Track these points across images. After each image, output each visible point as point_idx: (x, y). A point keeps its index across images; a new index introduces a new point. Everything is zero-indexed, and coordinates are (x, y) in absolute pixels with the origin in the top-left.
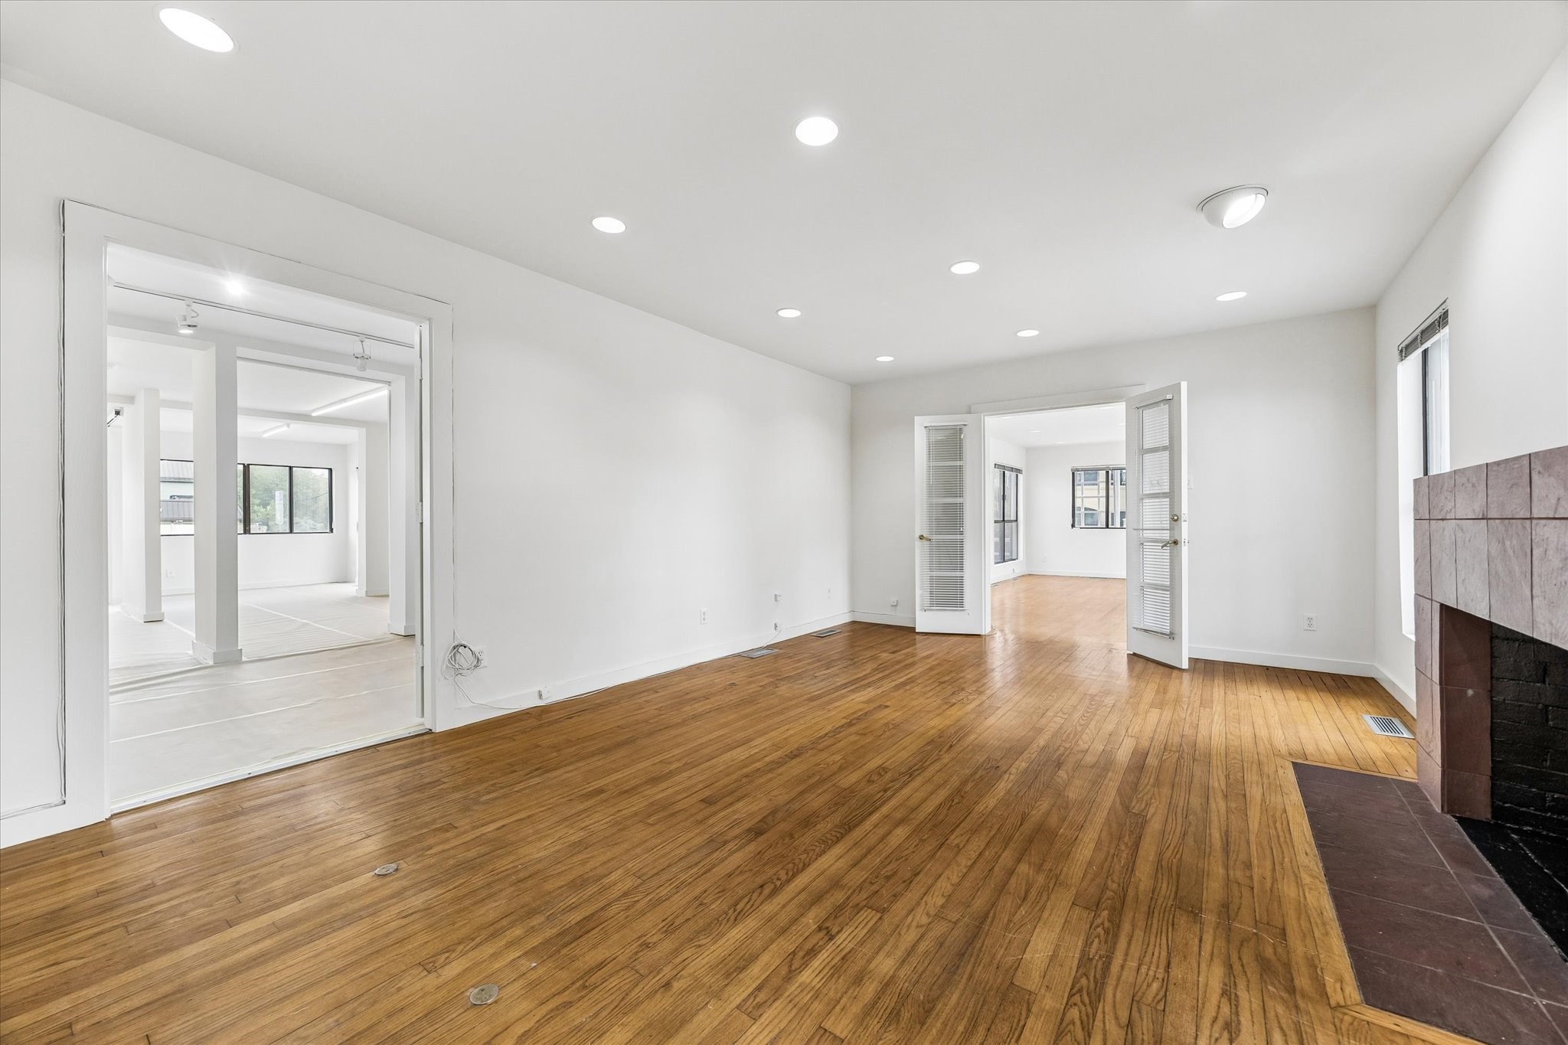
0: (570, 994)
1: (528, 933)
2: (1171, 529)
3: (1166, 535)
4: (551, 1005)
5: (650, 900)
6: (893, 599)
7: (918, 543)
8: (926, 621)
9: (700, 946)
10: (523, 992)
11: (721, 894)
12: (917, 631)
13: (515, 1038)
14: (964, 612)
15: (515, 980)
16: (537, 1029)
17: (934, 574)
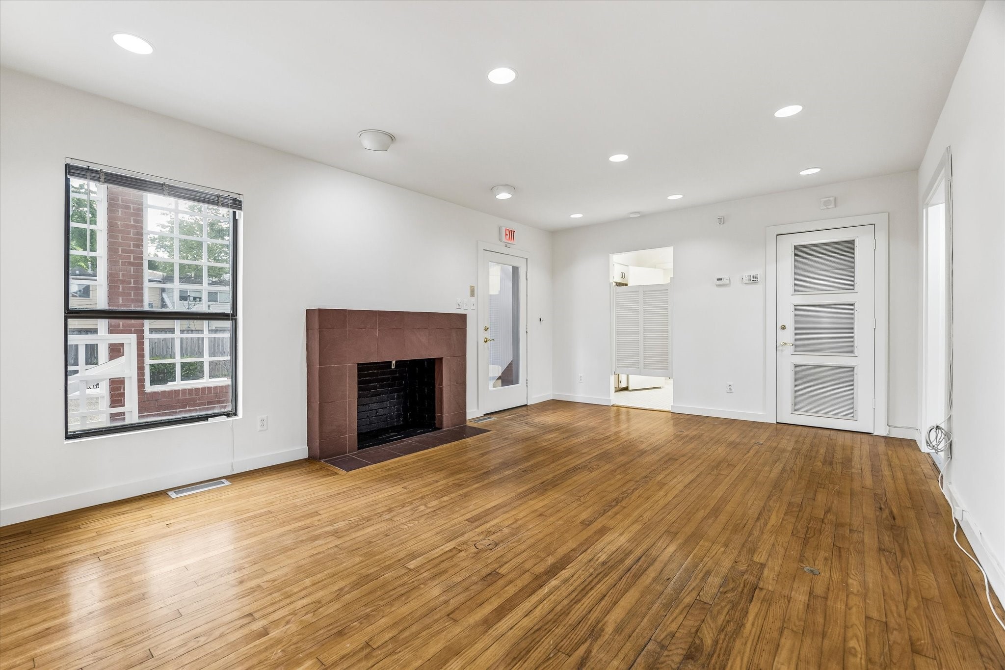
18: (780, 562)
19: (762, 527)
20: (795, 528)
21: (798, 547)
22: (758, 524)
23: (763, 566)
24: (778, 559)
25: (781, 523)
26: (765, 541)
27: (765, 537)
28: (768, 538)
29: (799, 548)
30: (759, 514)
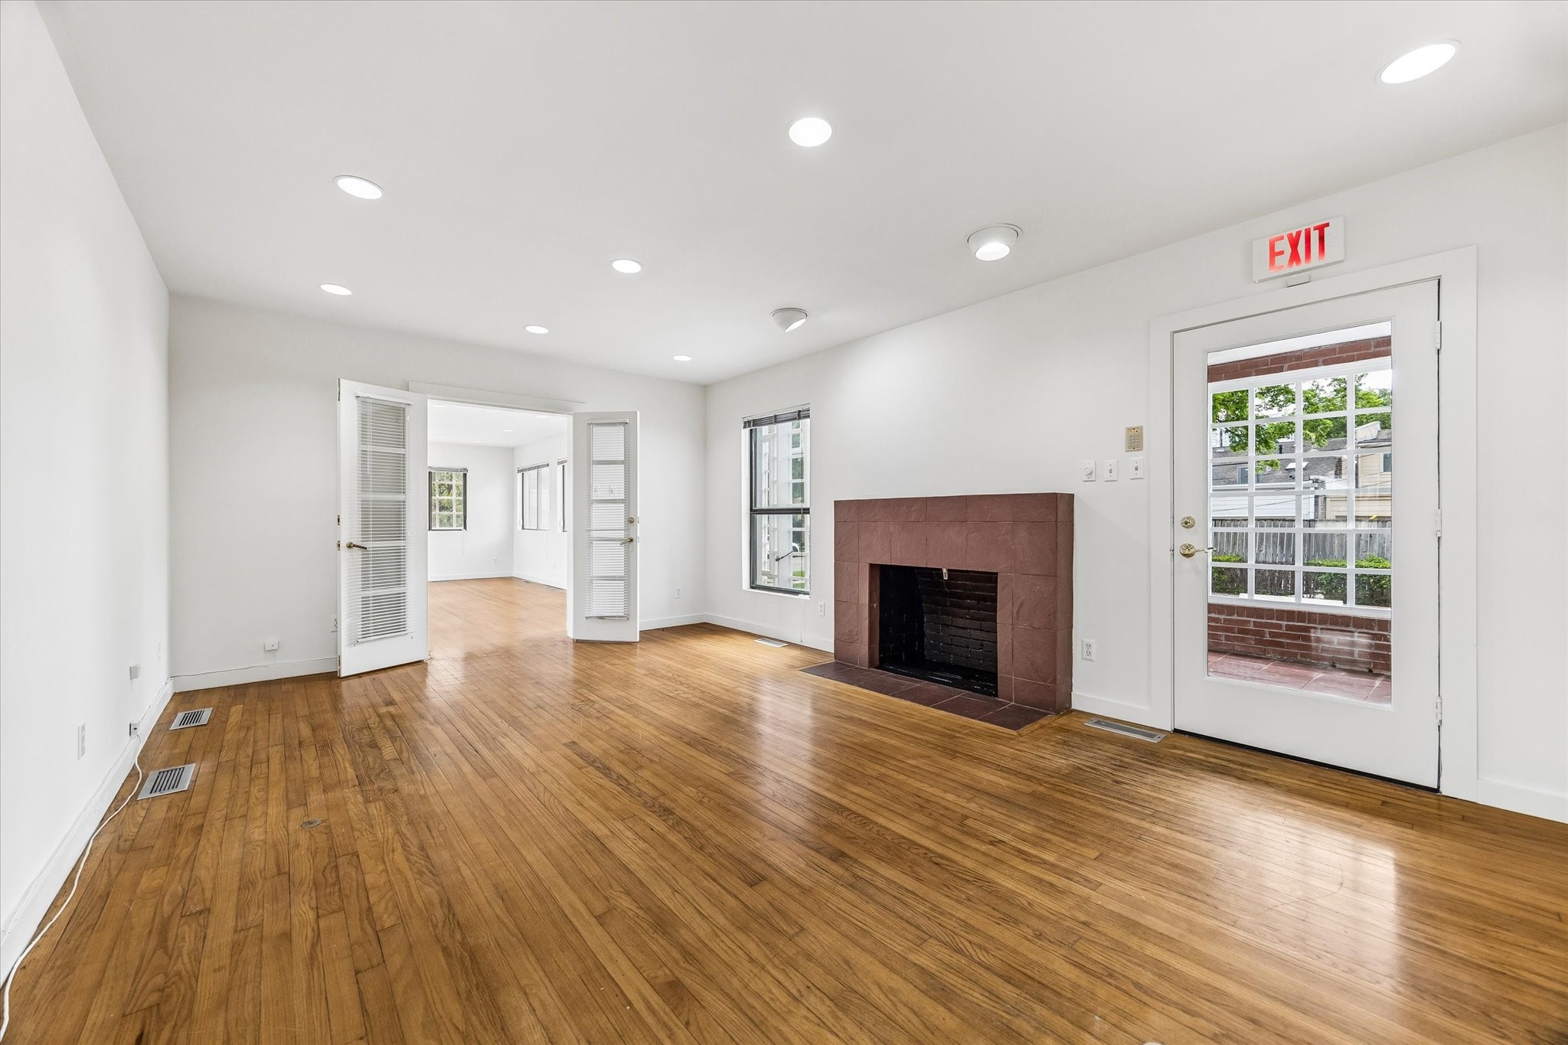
0: (1123, 985)
1: (1048, 1032)
2: (627, 530)
3: (621, 535)
4: (1145, 998)
5: (967, 933)
6: (271, 641)
7: (344, 553)
8: (353, 660)
9: (1029, 904)
10: (1139, 1022)
11: (950, 886)
12: (342, 675)
13: (1194, 1019)
14: (406, 636)
15: (1126, 1032)
16: (1176, 1003)
17: (371, 593)
18: (351, 813)
19: (405, 840)
20: (358, 867)
21: (340, 841)
22: (415, 842)
23: (367, 801)
24: (356, 815)
25: (385, 863)
26: (386, 825)
27: (390, 830)
28: (386, 831)
29: (337, 840)
30: (428, 857)
